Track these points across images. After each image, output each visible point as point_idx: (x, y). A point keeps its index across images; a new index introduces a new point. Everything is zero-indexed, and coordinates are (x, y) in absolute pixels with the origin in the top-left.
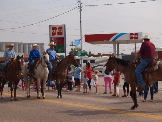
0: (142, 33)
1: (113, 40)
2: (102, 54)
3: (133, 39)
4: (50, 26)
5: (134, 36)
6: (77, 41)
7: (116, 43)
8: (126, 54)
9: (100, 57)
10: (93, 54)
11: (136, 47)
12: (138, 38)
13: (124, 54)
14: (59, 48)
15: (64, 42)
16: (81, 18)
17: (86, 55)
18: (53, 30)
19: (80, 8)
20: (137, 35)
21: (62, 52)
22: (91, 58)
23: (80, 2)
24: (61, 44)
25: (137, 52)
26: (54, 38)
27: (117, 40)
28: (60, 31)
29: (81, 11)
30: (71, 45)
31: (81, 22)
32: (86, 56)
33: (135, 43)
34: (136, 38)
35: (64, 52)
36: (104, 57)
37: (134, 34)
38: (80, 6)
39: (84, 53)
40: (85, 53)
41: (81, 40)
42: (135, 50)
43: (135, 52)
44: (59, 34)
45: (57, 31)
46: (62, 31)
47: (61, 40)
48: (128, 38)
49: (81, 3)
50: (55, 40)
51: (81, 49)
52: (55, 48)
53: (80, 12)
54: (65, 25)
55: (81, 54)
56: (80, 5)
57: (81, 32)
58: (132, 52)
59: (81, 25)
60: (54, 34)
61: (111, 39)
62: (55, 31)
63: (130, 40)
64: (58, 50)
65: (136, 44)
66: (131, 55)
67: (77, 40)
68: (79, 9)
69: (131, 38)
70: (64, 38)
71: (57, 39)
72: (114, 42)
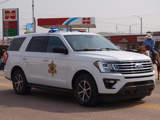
3: (86, 24)
4: (3, 9)
5: (86, 21)
7: (69, 27)
14: (12, 31)
15: (17, 25)
16: (33, 1)
18: (6, 14)
24: (14, 27)
26: (7, 22)
27: (69, 24)
28: (13, 15)
30: (24, 29)
31: (33, 6)
34: (89, 23)
37: (87, 18)
41: (33, 24)
44: (12, 17)
45: (10, 15)
46: (15, 14)
47: (14, 24)
48: (80, 22)
50: (8, 24)
52: (8, 32)
54: (18, 9)
57: (33, 15)
59: (33, 9)
61: (64, 24)
62: (8, 15)
63: (82, 24)
64: (11, 34)
65: (89, 28)
67: (29, 24)
69: (84, 23)
70: (17, 22)
71: (10, 22)
72: (66, 26)
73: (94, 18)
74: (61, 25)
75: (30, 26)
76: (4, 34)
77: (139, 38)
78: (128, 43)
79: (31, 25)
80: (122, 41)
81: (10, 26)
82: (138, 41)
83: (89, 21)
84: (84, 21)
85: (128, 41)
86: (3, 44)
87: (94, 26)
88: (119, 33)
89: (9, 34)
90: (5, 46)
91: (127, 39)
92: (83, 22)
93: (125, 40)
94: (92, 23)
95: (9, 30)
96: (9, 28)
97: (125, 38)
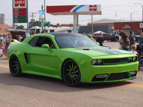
1: (73, 11)
2: (60, 25)
3: (93, 11)
5: (93, 8)
6: (40, 12)
7: (76, 14)
8: (81, 25)
9: (60, 27)
11: (92, 19)
12: (97, 9)
13: (80, 25)
14: (21, 18)
15: (26, 13)
17: (49, 25)
18: (16, 1)
20: (96, 7)
21: (24, 22)
22: (51, 28)
24: (23, 14)
25: (93, 23)
26: (17, 9)
27: (76, 11)
28: (23, 2)
30: (31, 16)
34: (95, 10)
35: (26, 22)
36: (63, 27)
37: (93, 6)
39: (47, 23)
41: (44, 10)
42: (91, 22)
43: (91, 23)
45: (20, 2)
46: (24, 2)
47: (24, 11)
48: (87, 10)
50: (18, 11)
51: (45, 20)
52: (18, 19)
55: (45, 24)
58: (88, 23)
60: (16, 5)
61: (72, 11)
62: (17, 2)
63: (89, 11)
66: (87, 26)
69: (91, 10)
70: (26, 9)
71: (20, 10)
72: (74, 13)
73: (100, 5)
74: (69, 12)
75: (41, 13)
76: (14, 20)
77: (141, 25)
78: (131, 29)
79: (43, 12)
80: (125, 28)
81: (20, 13)
82: (141, 27)
83: (96, 8)
84: (91, 8)
85: (131, 27)
86: (17, 30)
87: (100, 13)
88: (121, 20)
89: (19, 20)
90: (19, 32)
91: (130, 26)
92: (90, 9)
93: (128, 26)
94: (98, 10)
95: (18, 17)
96: (19, 15)
97: (128, 24)
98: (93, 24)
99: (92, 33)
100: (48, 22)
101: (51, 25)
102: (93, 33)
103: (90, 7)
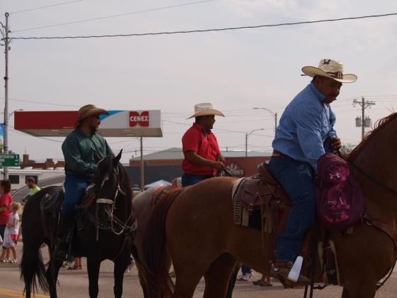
0: (159, 111)
2: (56, 162)
3: (138, 127)
5: (139, 119)
9: (52, 168)
10: (34, 161)
11: (141, 147)
12: (150, 123)
16: (7, 67)
17: (18, 162)
19: (7, 43)
20: (146, 117)
22: (29, 170)
23: (6, 29)
25: (144, 159)
29: (9, 52)
31: (6, 78)
32: (17, 166)
33: (141, 137)
34: (145, 124)
37: (140, 114)
38: (7, 38)
39: (13, 157)
40: (15, 158)
41: (4, 124)
43: (140, 159)
48: (124, 124)
49: (10, 32)
51: (5, 148)
53: (6, 53)
55: (6, 159)
56: (7, 34)
59: (6, 86)
63: (129, 127)
65: (143, 138)
66: (128, 165)
68: (4, 47)
69: (132, 124)
73: (158, 112)
83: (146, 120)
84: (133, 119)
85: (242, 171)
87: (158, 133)
91: (240, 168)
92: (130, 122)
93: (236, 168)
94: (152, 125)
97: (234, 163)
98: (145, 162)
99: (140, 187)
100: (15, 155)
101: (30, 161)
102: (145, 184)
103: (130, 116)
